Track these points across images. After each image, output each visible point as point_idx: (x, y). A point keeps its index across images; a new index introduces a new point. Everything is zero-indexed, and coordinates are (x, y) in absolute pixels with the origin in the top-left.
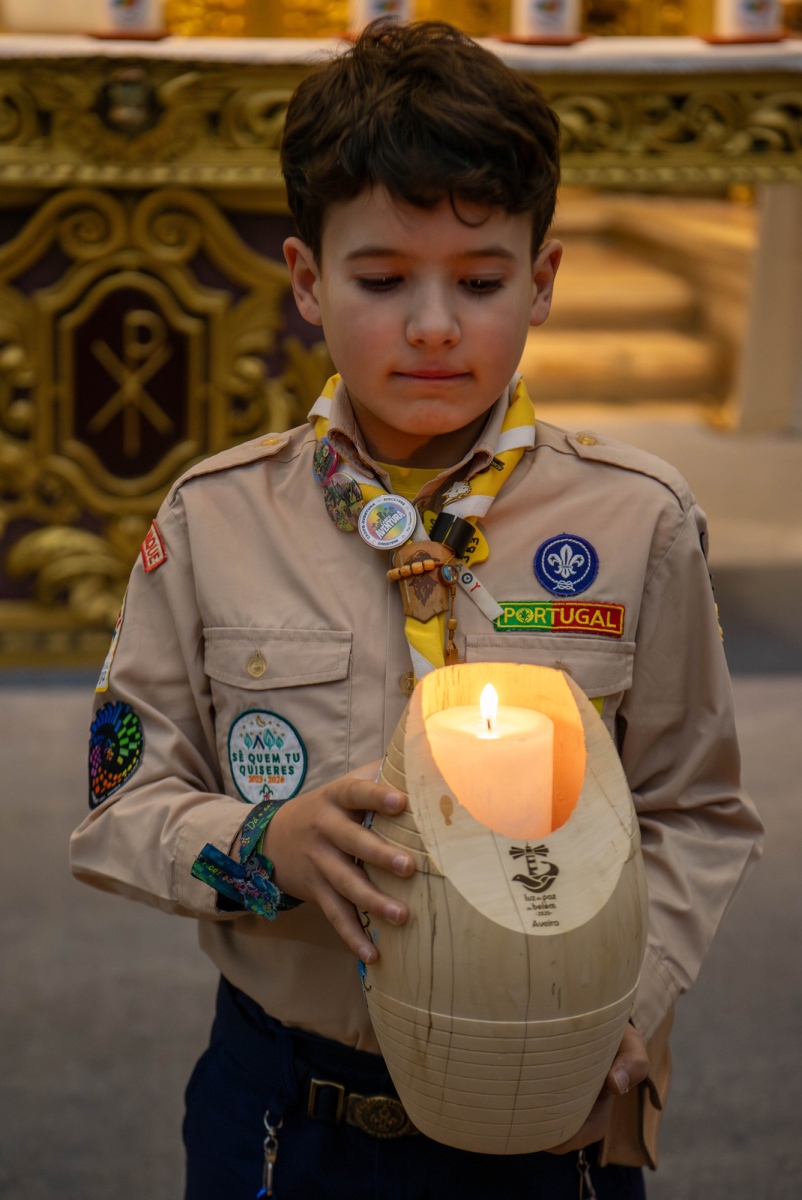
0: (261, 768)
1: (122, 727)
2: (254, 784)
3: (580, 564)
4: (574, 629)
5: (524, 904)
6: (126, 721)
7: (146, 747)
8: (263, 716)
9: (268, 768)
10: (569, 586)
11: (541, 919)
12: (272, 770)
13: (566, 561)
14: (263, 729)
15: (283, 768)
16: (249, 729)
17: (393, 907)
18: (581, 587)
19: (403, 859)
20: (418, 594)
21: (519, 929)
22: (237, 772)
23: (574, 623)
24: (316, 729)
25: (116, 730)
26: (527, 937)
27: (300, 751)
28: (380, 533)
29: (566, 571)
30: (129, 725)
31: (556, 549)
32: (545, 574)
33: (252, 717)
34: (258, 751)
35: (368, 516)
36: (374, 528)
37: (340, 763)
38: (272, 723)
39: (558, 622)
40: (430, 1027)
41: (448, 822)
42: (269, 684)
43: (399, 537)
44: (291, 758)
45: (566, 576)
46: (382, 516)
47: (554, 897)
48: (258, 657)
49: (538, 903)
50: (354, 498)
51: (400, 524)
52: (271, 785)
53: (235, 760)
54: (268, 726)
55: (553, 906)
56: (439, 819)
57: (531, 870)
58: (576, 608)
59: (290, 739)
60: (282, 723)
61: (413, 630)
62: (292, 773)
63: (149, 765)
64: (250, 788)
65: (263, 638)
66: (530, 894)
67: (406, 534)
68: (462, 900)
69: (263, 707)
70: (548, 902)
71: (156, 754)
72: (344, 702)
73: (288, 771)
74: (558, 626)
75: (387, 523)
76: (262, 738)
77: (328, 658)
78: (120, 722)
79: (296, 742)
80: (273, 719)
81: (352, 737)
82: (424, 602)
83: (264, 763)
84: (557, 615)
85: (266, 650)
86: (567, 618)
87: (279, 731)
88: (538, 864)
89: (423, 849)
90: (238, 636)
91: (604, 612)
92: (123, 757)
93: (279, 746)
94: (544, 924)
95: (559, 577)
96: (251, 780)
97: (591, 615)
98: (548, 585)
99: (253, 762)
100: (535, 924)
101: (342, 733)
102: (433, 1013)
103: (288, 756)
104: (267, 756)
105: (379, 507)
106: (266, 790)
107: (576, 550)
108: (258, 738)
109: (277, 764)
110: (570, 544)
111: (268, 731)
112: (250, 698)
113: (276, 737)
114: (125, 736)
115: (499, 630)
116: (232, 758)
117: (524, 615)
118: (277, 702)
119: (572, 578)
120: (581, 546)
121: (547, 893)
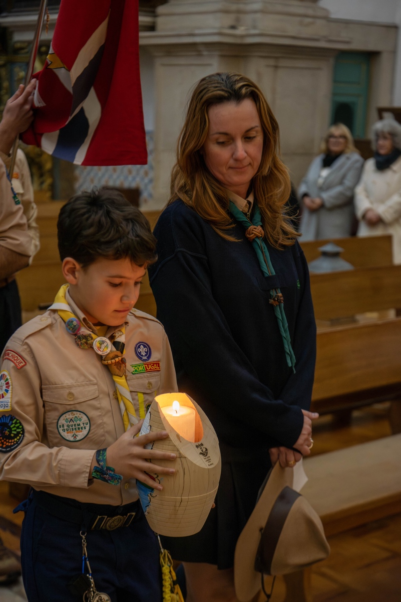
0: (72, 429)
1: (12, 424)
2: (69, 434)
3: (146, 351)
4: (151, 371)
5: (205, 460)
6: (14, 422)
7: (25, 431)
8: (75, 412)
9: (75, 428)
10: (145, 358)
11: (210, 464)
12: (77, 429)
13: (142, 350)
14: (74, 416)
15: (82, 428)
16: (68, 417)
17: (171, 470)
18: (149, 358)
19: (173, 454)
20: (117, 368)
21: (206, 468)
22: (61, 431)
23: (151, 369)
24: (93, 413)
25: (9, 425)
26: (208, 469)
27: (88, 421)
28: (102, 350)
29: (144, 354)
30: (16, 423)
31: (139, 347)
32: (139, 355)
33: (70, 413)
34: (72, 423)
35: (96, 345)
36: (99, 348)
37: (101, 423)
38: (77, 414)
39: (147, 370)
40: (182, 501)
41: (181, 442)
42: (76, 402)
43: (108, 351)
44: (85, 424)
45: (144, 355)
46: (101, 344)
47: (209, 457)
48: (70, 394)
49: (207, 459)
50: (90, 339)
51: (107, 346)
52: (77, 434)
53: (60, 427)
54: (76, 415)
55: (210, 459)
56: (178, 441)
57: (202, 450)
58: (150, 364)
59: (85, 418)
60: (81, 414)
61: (116, 379)
62: (85, 429)
63: (28, 437)
64: (68, 436)
65: (70, 387)
66: (205, 457)
67: (109, 349)
68: (192, 463)
69: (74, 409)
70: (209, 458)
71: (30, 433)
72: (99, 404)
73: (83, 428)
74: (147, 371)
75: (103, 346)
76: (73, 419)
77: (92, 390)
78: (11, 422)
79: (87, 419)
80: (78, 413)
81: (103, 414)
82: (120, 370)
83: (74, 427)
84: (146, 367)
85: (73, 391)
86: (148, 368)
87: (80, 416)
88: (203, 449)
89: (178, 451)
90: (63, 387)
91: (156, 364)
92: (13, 434)
93: (80, 421)
94: (211, 465)
95: (142, 356)
96: (68, 433)
97: (154, 365)
98: (141, 358)
99: (69, 427)
100: (209, 465)
101: (100, 413)
102: (183, 498)
103: (83, 423)
104: (75, 425)
105: (99, 341)
106: (75, 435)
107: (145, 347)
108: (71, 419)
109: (79, 427)
110: (143, 345)
111: (76, 417)
112: (68, 407)
113: (79, 418)
114: (14, 427)
115: (133, 374)
116: (59, 427)
117: (138, 369)
118: (79, 408)
119: (146, 355)
120: (146, 345)
121: (208, 456)
